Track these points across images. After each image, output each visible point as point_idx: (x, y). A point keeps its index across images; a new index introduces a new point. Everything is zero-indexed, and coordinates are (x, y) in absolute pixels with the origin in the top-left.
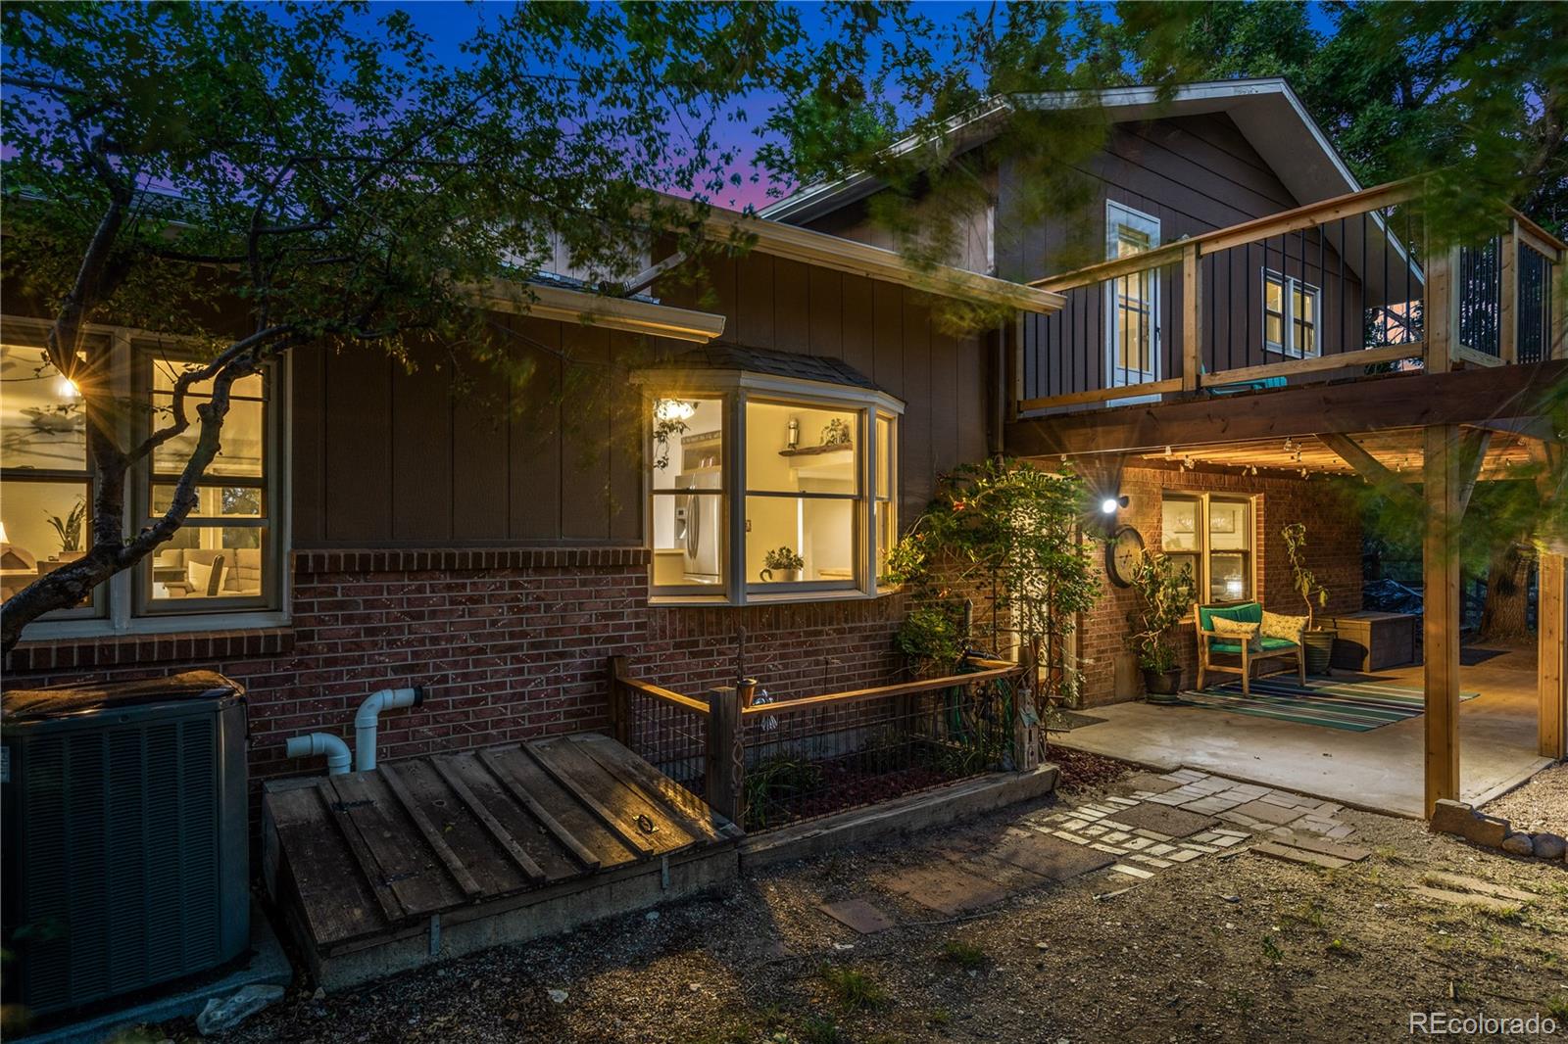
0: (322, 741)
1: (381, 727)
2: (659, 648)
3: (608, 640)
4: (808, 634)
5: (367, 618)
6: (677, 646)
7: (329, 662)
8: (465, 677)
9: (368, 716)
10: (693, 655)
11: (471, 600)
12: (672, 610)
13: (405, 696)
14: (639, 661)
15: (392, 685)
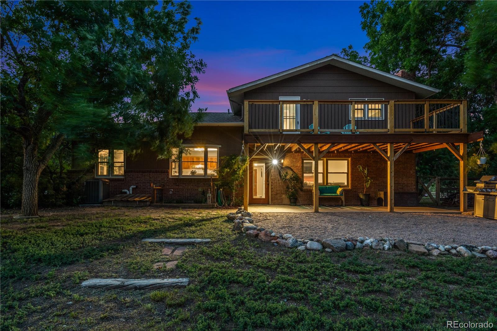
0: (126, 190)
1: (132, 190)
2: (170, 184)
3: (162, 182)
4: (197, 184)
5: (132, 177)
6: (173, 184)
7: (128, 182)
8: (143, 185)
9: (131, 189)
10: (176, 185)
11: (144, 176)
12: (173, 179)
13: (135, 187)
14: (167, 185)
15: (134, 185)
